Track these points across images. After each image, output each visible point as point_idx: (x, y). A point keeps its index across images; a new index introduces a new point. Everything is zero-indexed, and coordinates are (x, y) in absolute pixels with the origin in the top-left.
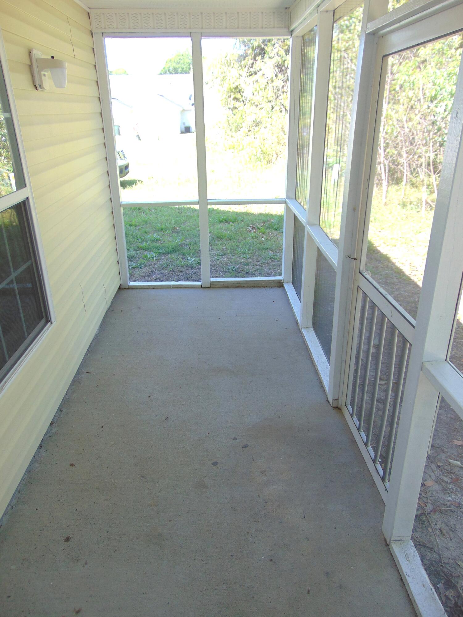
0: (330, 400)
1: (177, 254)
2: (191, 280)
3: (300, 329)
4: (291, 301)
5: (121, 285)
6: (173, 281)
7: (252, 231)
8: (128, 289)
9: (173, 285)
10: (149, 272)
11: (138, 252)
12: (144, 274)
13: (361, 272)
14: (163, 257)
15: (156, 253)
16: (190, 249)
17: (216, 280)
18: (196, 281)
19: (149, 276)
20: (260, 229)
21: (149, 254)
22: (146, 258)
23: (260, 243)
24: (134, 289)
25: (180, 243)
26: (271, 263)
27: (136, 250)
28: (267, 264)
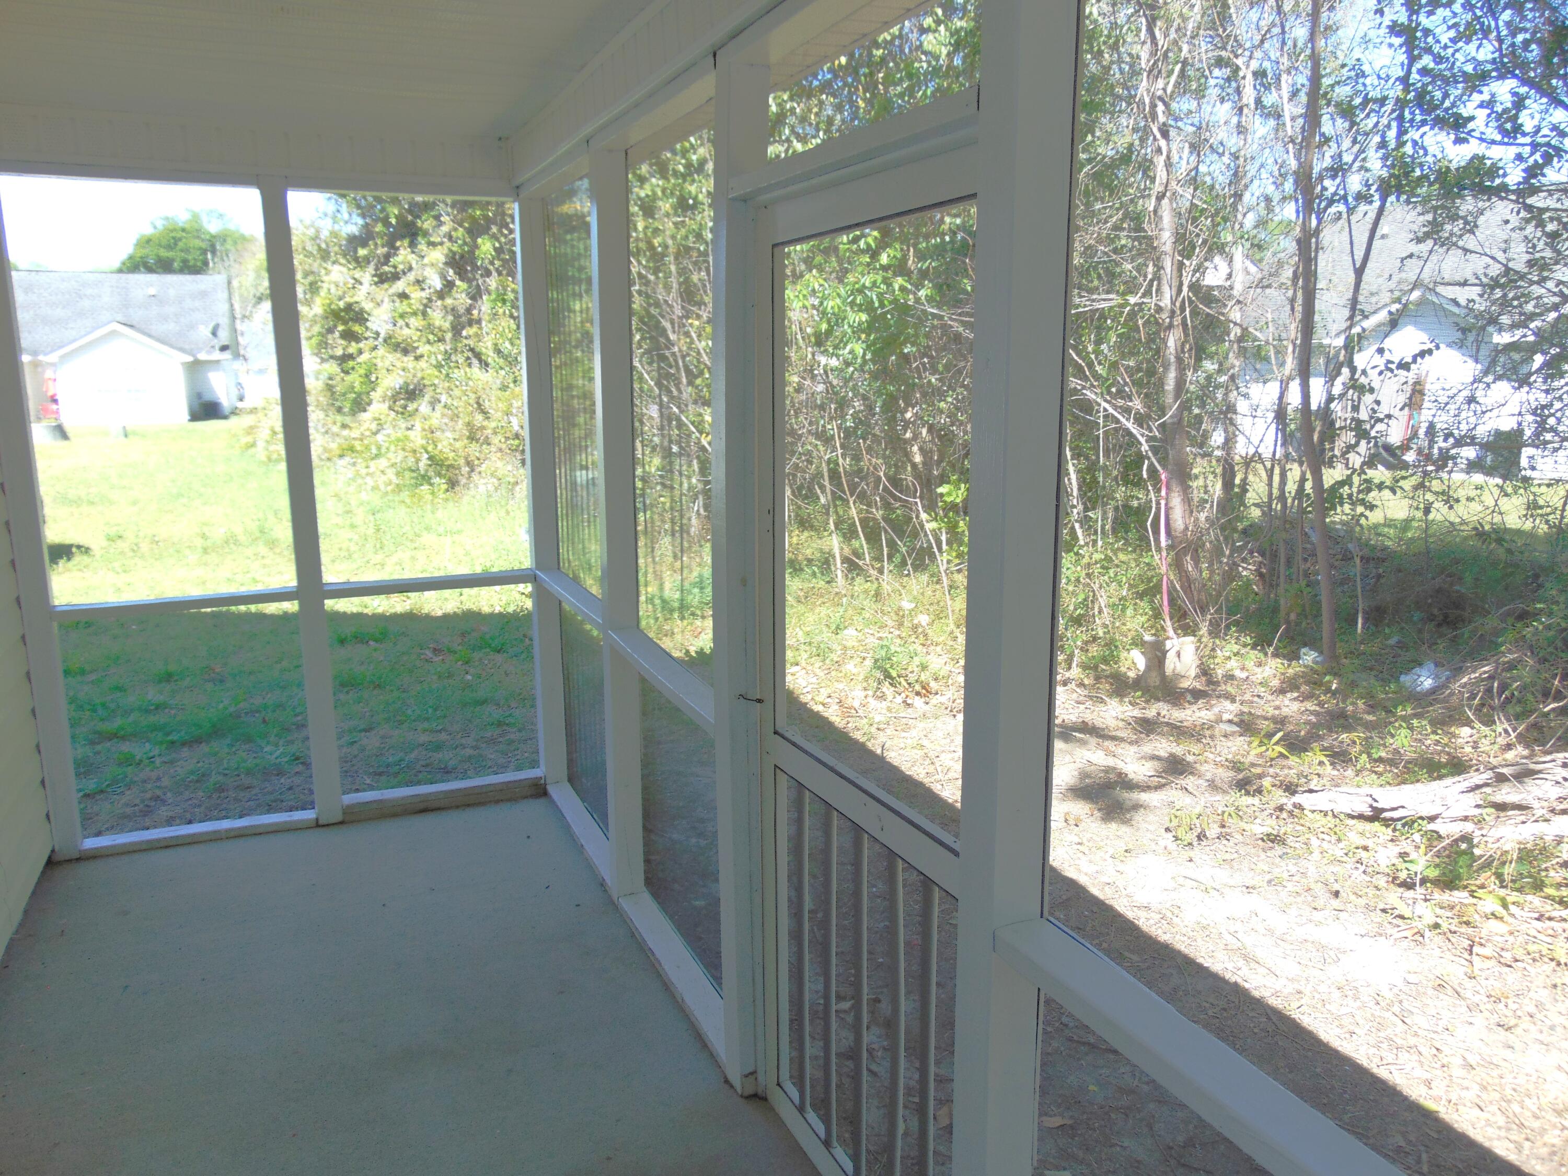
0: (736, 1080)
1: (228, 741)
2: (280, 810)
3: (612, 902)
4: (576, 829)
5: (53, 851)
6: (226, 817)
7: (436, 659)
8: (78, 860)
9: (227, 831)
10: (143, 801)
11: (98, 748)
12: (129, 810)
13: (780, 731)
14: (185, 752)
15: (161, 743)
16: (264, 721)
17: (355, 801)
18: (297, 809)
19: (147, 812)
20: (455, 653)
21: (138, 750)
22: (128, 761)
23: (464, 690)
24: (101, 856)
25: (232, 709)
26: (501, 736)
27: (92, 743)
28: (492, 741)
